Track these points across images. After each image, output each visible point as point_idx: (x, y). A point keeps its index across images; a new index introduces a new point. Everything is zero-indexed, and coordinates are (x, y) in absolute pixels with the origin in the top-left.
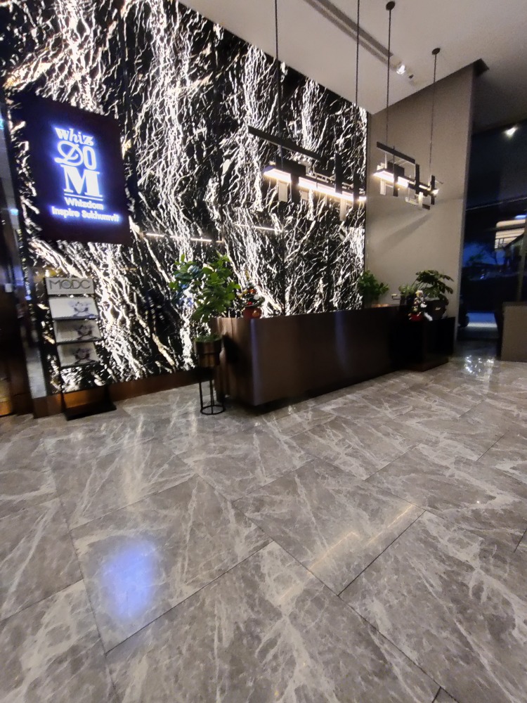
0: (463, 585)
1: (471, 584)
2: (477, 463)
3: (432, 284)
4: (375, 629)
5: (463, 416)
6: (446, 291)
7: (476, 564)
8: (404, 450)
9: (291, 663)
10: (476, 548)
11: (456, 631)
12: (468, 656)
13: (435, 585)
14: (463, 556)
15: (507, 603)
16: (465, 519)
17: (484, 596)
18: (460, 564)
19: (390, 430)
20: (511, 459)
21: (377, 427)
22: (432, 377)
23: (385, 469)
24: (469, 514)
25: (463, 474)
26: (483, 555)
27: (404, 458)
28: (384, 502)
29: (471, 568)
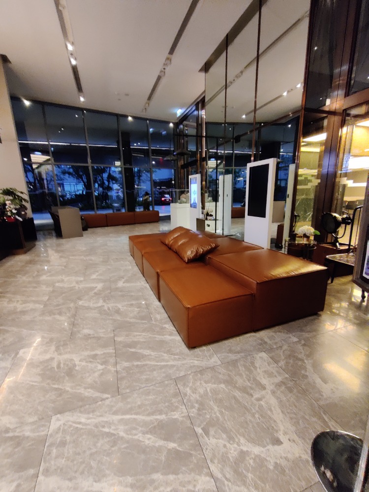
0: (105, 310)
1: (106, 309)
2: (84, 280)
3: (12, 196)
4: (90, 335)
5: (65, 267)
6: (23, 201)
7: (104, 304)
8: (51, 289)
9: (72, 360)
10: (101, 301)
11: (109, 319)
12: (115, 320)
13: (98, 315)
14: (99, 305)
15: (116, 306)
16: (93, 296)
17: (111, 309)
18: (100, 307)
19: (35, 285)
20: (94, 274)
21: (25, 287)
22: (33, 255)
23: (48, 300)
24: (94, 295)
25: (82, 286)
26: (104, 301)
27: (53, 291)
28: (60, 309)
29: (104, 306)
